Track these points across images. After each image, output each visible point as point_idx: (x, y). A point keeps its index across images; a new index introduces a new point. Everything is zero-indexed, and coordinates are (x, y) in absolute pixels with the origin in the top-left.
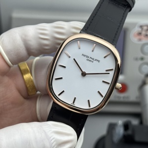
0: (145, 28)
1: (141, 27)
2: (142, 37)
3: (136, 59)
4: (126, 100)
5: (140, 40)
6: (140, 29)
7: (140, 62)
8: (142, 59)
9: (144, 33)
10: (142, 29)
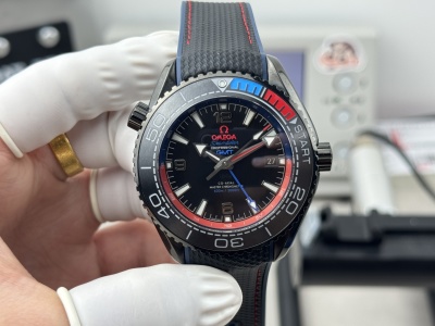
0: (338, 47)
1: (332, 45)
3: (326, 101)
6: (330, 50)
7: (332, 107)
9: (336, 55)
10: (334, 49)
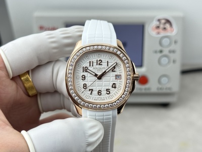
0: (163, 21)
1: (159, 20)
2: (160, 30)
3: (156, 52)
4: (148, 91)
5: (158, 33)
6: (158, 23)
7: (159, 55)
8: (161, 51)
9: (162, 26)
10: (160, 23)
